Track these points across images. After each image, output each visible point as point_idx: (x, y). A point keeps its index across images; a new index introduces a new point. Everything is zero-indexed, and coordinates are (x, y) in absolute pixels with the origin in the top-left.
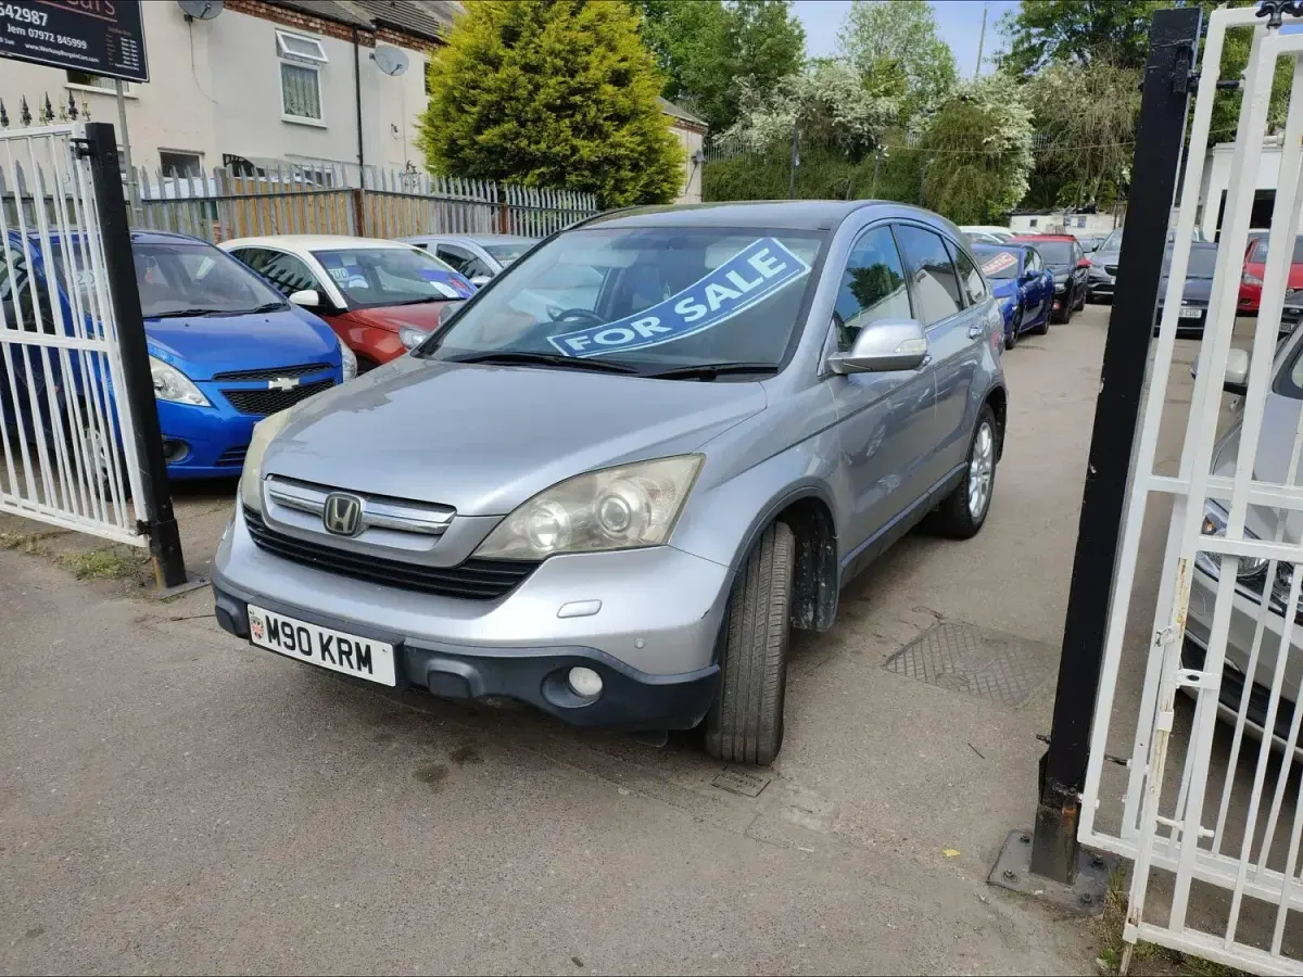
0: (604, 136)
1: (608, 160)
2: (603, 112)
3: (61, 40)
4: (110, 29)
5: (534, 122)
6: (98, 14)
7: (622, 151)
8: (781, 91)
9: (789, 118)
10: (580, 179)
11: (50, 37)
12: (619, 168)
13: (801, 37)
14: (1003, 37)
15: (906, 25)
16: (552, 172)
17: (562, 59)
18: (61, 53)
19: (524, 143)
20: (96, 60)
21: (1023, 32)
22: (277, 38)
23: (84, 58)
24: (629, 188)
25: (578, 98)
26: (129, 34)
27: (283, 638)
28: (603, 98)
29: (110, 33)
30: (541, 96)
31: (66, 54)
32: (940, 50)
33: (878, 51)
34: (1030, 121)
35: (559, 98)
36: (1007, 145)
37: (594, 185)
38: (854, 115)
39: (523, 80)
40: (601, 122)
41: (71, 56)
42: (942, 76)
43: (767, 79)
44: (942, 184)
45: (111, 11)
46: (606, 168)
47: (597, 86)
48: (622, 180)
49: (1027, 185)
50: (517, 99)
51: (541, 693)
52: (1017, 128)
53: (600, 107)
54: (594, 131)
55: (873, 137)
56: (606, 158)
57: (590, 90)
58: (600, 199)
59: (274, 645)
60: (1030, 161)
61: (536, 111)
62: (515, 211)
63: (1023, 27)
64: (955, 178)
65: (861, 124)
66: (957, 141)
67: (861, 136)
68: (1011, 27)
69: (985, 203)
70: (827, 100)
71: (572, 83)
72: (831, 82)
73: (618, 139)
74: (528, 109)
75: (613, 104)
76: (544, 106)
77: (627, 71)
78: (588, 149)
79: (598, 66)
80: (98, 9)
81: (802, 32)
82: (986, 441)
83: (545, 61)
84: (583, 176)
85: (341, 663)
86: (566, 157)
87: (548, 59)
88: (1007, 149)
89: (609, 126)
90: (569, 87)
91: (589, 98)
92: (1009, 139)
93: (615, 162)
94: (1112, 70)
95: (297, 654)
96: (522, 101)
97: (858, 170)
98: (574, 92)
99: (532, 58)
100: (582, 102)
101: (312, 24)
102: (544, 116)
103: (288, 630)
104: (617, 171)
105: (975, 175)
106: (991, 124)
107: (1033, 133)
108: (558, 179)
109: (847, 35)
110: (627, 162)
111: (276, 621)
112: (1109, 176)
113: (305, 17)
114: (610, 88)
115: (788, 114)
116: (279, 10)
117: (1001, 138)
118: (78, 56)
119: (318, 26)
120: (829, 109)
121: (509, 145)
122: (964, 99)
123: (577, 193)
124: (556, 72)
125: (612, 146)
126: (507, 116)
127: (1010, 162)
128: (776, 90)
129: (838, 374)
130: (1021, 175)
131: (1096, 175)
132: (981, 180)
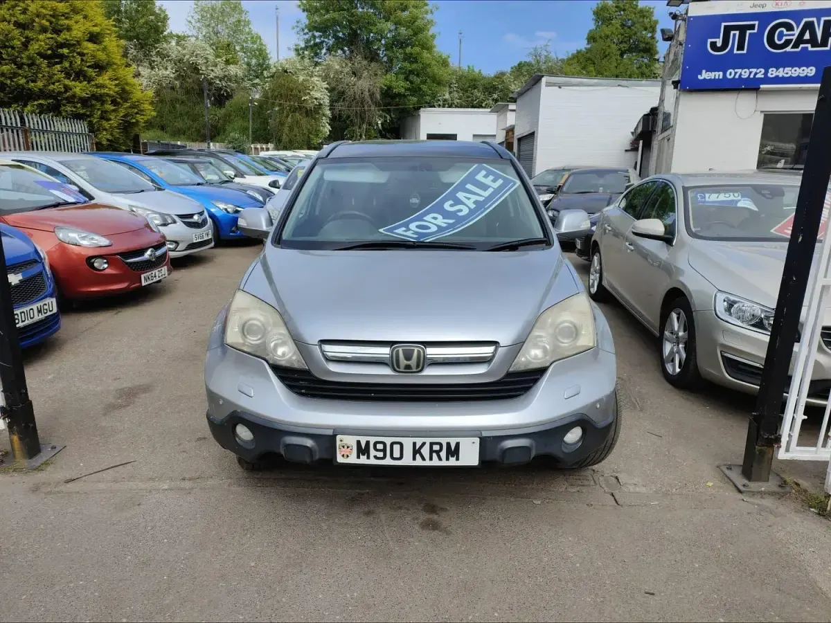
0: (90, 80)
1: (94, 97)
2: (86, 62)
5: (29, 66)
7: (106, 91)
8: (158, 53)
9: (168, 72)
10: (74, 109)
12: (103, 102)
13: (166, 18)
14: (298, 36)
15: (233, 20)
16: (49, 104)
17: (48, 20)
19: (23, 81)
21: (310, 34)
24: (112, 117)
25: (65, 51)
28: (85, 51)
30: (34, 47)
32: (256, 39)
33: (216, 33)
34: (327, 89)
35: (49, 49)
36: (316, 102)
37: (84, 114)
38: (214, 75)
39: (16, 32)
40: (86, 69)
42: (260, 55)
43: (146, 44)
44: (282, 124)
46: (94, 102)
47: (79, 43)
48: (106, 112)
49: (329, 127)
50: (13, 48)
52: (319, 93)
53: (84, 58)
54: (80, 75)
55: (229, 90)
56: (93, 95)
57: (74, 45)
58: (91, 124)
60: (328, 113)
61: (29, 58)
62: (15, 131)
63: (310, 31)
64: (289, 120)
65: (220, 81)
66: (287, 98)
67: (221, 89)
68: (303, 30)
69: (309, 137)
70: (193, 63)
71: (59, 39)
72: (194, 51)
73: (101, 82)
74: (23, 55)
75: (94, 57)
76: (38, 54)
77: (98, 34)
78: (79, 88)
79: (79, 29)
81: (167, 15)
83: (34, 21)
84: (75, 107)
85: (431, 460)
86: (60, 93)
87: (37, 20)
88: (316, 105)
89: (91, 72)
90: (56, 42)
91: (74, 51)
92: (316, 99)
93: (100, 98)
94: (365, 62)
96: (17, 49)
97: (223, 111)
98: (62, 46)
99: (21, 18)
100: (68, 53)
102: (38, 62)
104: (102, 104)
105: (300, 120)
106: (305, 89)
107: (330, 97)
108: (55, 109)
109: (193, 21)
110: (109, 99)
112: (370, 124)
114: (90, 45)
115: (166, 69)
117: (312, 98)
120: (195, 69)
121: (9, 82)
122: (286, 72)
123: (70, 119)
124: (44, 30)
125: (97, 86)
126: (4, 60)
127: (319, 113)
128: (154, 53)
130: (325, 121)
131: (363, 123)
132: (304, 121)
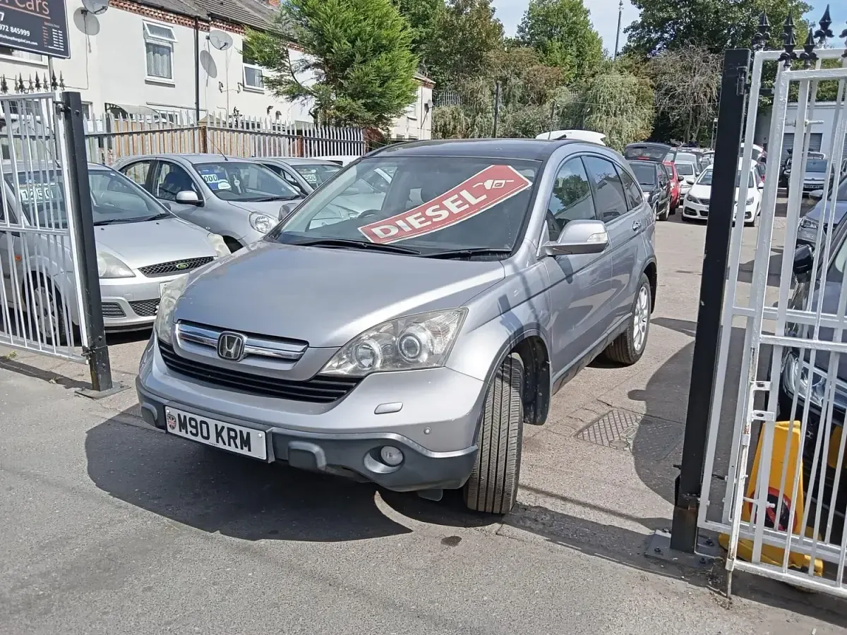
3: (13, 30)
4: (46, 24)
6: (38, 13)
11: (6, 28)
18: (13, 38)
20: (36, 44)
22: (144, 25)
23: (29, 42)
26: (58, 27)
27: (189, 429)
29: (46, 26)
31: (16, 39)
41: (20, 40)
45: (46, 11)
51: (363, 464)
59: (183, 434)
62: (308, 142)
80: (38, 10)
82: (644, 298)
85: (230, 445)
95: (199, 439)
101: (168, 17)
103: (193, 423)
111: (185, 417)
113: (163, 13)
116: (146, 8)
118: (24, 41)
119: (172, 18)
129: (549, 256)
